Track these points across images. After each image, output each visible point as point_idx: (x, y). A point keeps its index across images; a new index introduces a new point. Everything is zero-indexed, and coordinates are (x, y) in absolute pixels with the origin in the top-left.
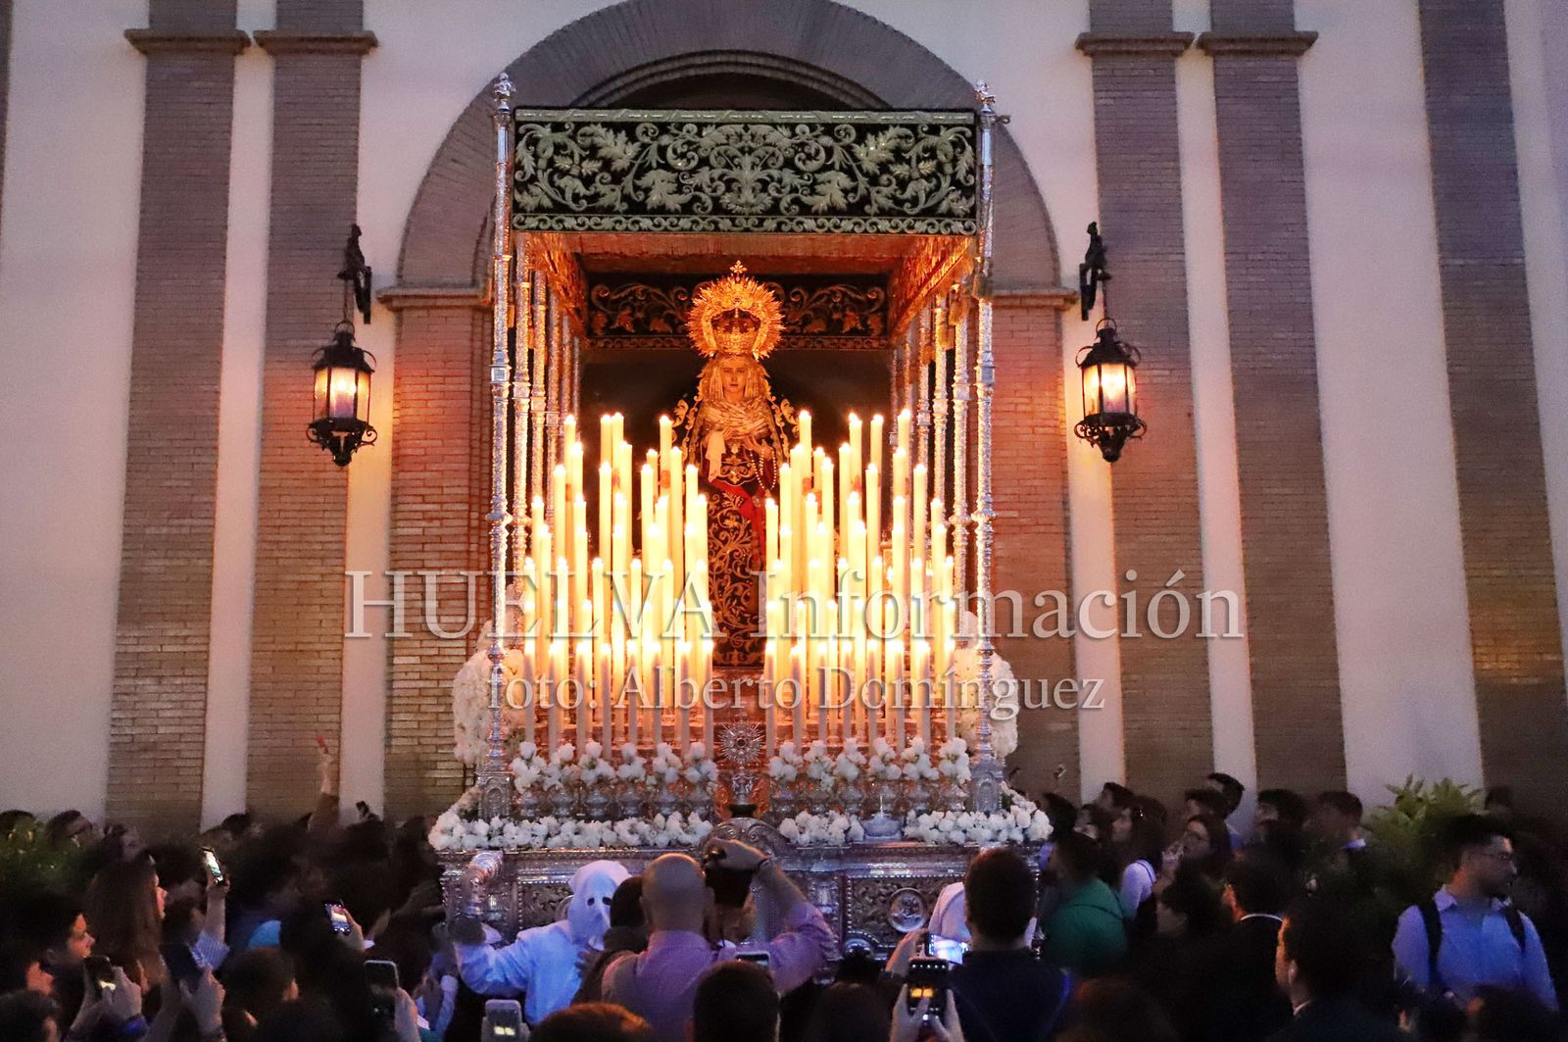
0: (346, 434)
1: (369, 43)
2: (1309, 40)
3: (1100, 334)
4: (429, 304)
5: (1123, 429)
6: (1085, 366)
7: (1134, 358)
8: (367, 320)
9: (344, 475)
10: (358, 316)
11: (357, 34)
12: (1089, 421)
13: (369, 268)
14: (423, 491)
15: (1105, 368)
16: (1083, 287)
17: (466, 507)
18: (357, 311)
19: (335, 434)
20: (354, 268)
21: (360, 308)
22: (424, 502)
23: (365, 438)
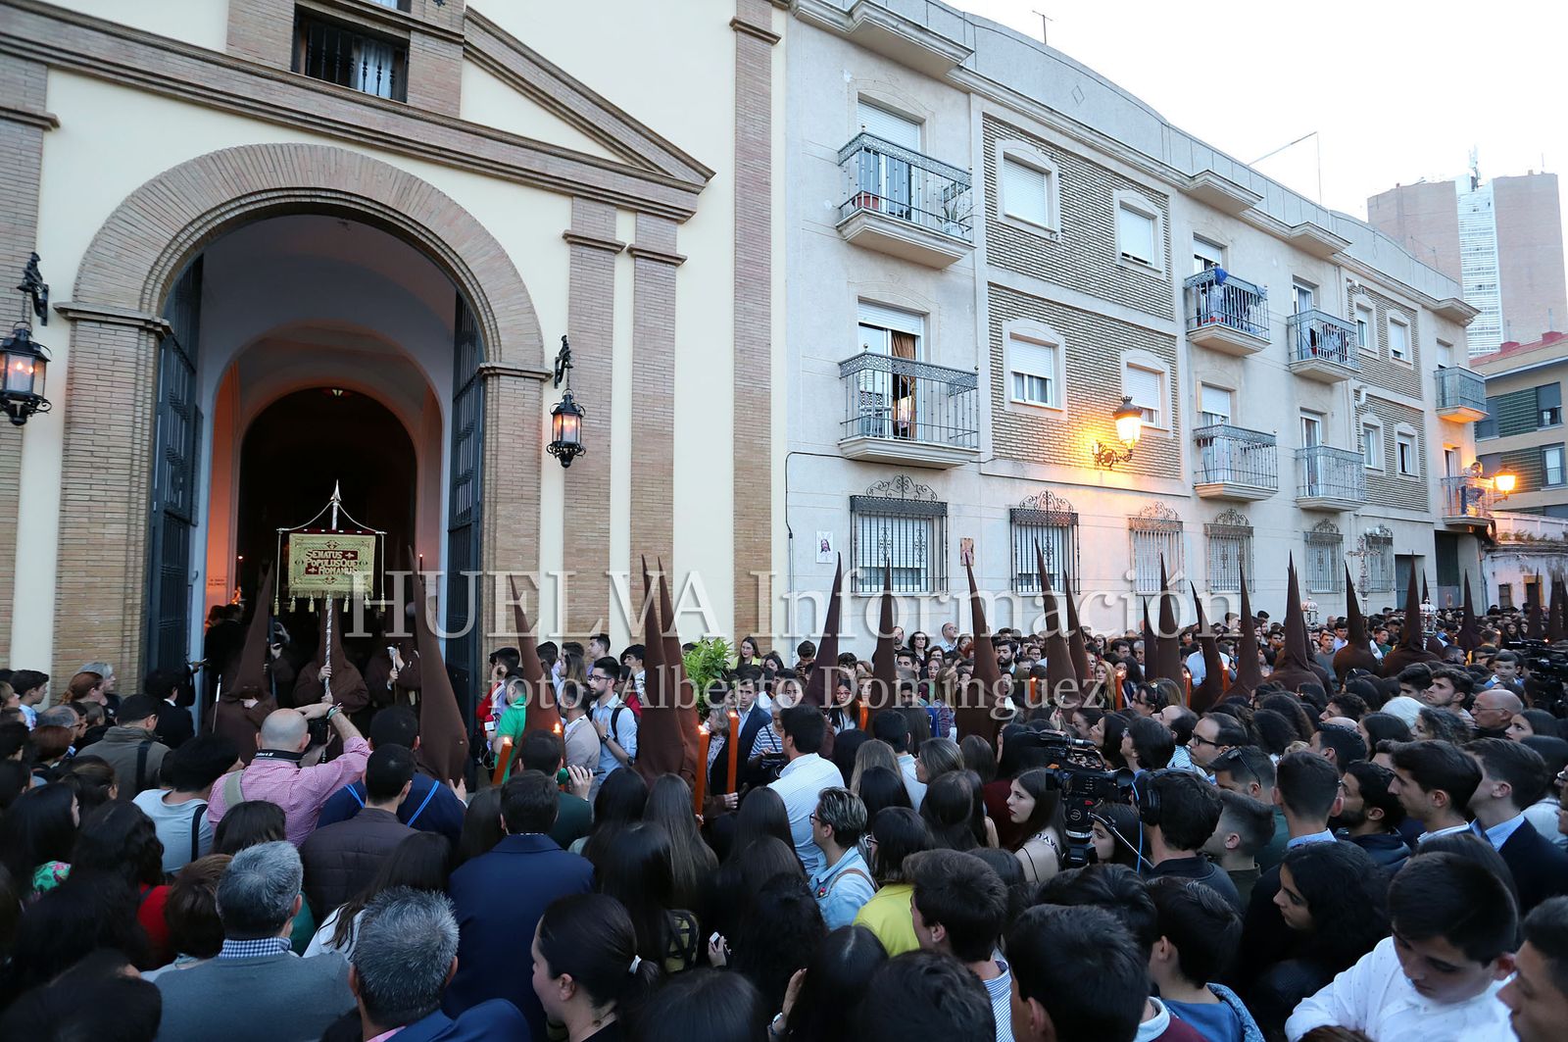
0: (21, 403)
1: (50, 124)
2: (683, 260)
3: (565, 397)
4: (102, 319)
5: (573, 450)
6: (555, 414)
7: (582, 412)
8: (45, 322)
9: (19, 431)
10: (36, 320)
11: (39, 113)
12: (554, 444)
13: (47, 286)
14: (91, 448)
15: (565, 417)
16: (557, 370)
17: (129, 461)
18: (34, 315)
19: (12, 402)
20: (32, 283)
21: (38, 313)
22: (93, 456)
23: (40, 407)
